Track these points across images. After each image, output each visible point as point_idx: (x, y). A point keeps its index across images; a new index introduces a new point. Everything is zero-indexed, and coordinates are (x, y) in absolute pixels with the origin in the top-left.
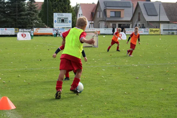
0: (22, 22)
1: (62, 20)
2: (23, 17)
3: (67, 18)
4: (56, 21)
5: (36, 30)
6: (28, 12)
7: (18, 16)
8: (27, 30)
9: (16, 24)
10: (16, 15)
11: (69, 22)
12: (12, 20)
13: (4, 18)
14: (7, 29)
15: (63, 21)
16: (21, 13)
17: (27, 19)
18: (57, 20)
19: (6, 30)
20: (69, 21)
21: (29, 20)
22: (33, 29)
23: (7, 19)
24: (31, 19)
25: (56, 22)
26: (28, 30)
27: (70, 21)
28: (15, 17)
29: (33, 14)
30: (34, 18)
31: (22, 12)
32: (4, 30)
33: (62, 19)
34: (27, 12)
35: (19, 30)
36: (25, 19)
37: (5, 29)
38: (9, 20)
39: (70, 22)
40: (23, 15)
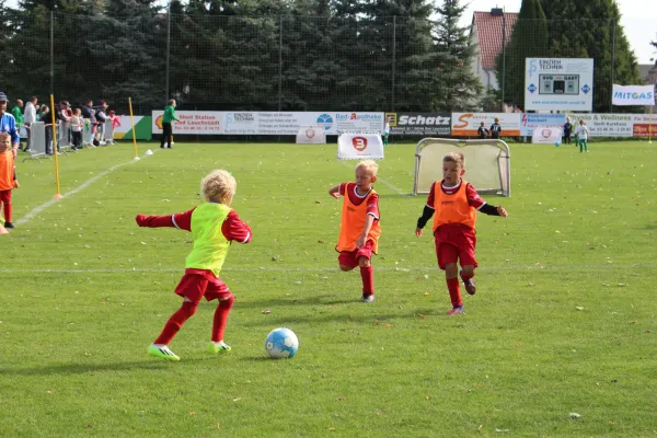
0: (410, 89)
1: (555, 82)
2: (416, 73)
3: (576, 77)
4: (532, 85)
5: (460, 120)
6: (435, 54)
7: (398, 68)
8: (429, 119)
9: (389, 98)
10: (389, 68)
11: (581, 92)
12: (377, 83)
13: (350, 75)
14: (358, 114)
15: (559, 86)
16: (408, 59)
17: (429, 80)
18: (537, 85)
19: (354, 117)
20: (582, 85)
21: (436, 83)
22: (450, 116)
23: (361, 81)
24: (444, 79)
25: (532, 91)
26: (433, 119)
27: (586, 86)
28: (388, 73)
29: (453, 63)
30: (454, 75)
31: (413, 56)
32: (349, 120)
33: (555, 79)
34: (428, 56)
35: (398, 121)
36: (422, 79)
37: (350, 114)
38: (368, 82)
39: (586, 92)
40: (416, 67)
